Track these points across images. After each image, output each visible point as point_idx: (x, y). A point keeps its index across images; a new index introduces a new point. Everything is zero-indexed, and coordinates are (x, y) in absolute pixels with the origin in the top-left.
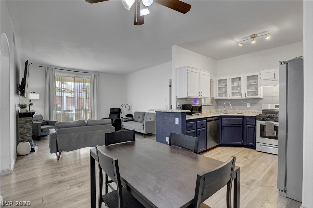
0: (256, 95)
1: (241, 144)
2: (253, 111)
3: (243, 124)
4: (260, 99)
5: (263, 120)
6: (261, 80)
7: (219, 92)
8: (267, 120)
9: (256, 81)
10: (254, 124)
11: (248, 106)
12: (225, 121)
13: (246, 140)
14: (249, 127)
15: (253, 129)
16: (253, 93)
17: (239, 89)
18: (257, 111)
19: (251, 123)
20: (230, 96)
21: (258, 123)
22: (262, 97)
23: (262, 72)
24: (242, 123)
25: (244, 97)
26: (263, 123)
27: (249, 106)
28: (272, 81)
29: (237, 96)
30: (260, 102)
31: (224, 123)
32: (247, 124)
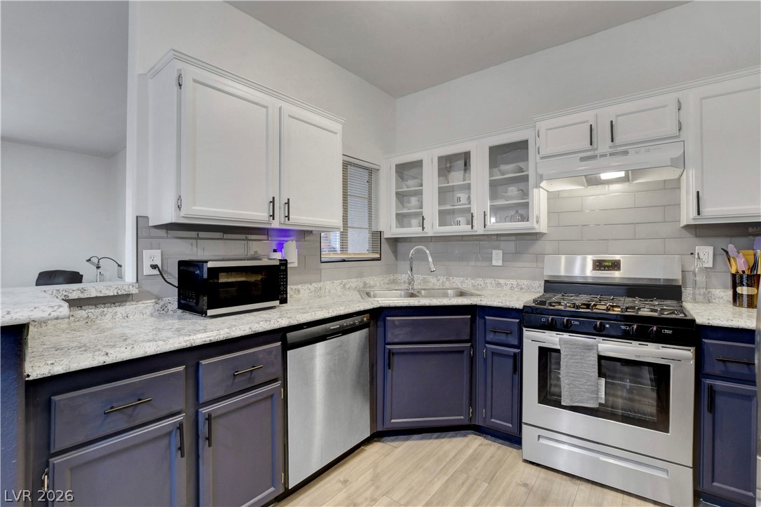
0: (525, 218)
1: (467, 422)
2: (514, 282)
3: (471, 339)
4: (535, 236)
5: (551, 327)
6: (542, 158)
7: (397, 208)
8: (567, 328)
9: (521, 164)
10: (516, 343)
11: (494, 263)
12: (396, 331)
13: (485, 407)
14: (494, 353)
15: (510, 361)
16: (512, 212)
17: (463, 196)
18: (526, 282)
19: (502, 338)
20: (433, 227)
21: (528, 338)
22: (542, 227)
23: (542, 125)
24: (466, 337)
25: (479, 229)
26: (552, 339)
27: (500, 263)
28: (582, 159)
29: (458, 223)
30: (539, 246)
31: (396, 340)
32: (488, 339)
